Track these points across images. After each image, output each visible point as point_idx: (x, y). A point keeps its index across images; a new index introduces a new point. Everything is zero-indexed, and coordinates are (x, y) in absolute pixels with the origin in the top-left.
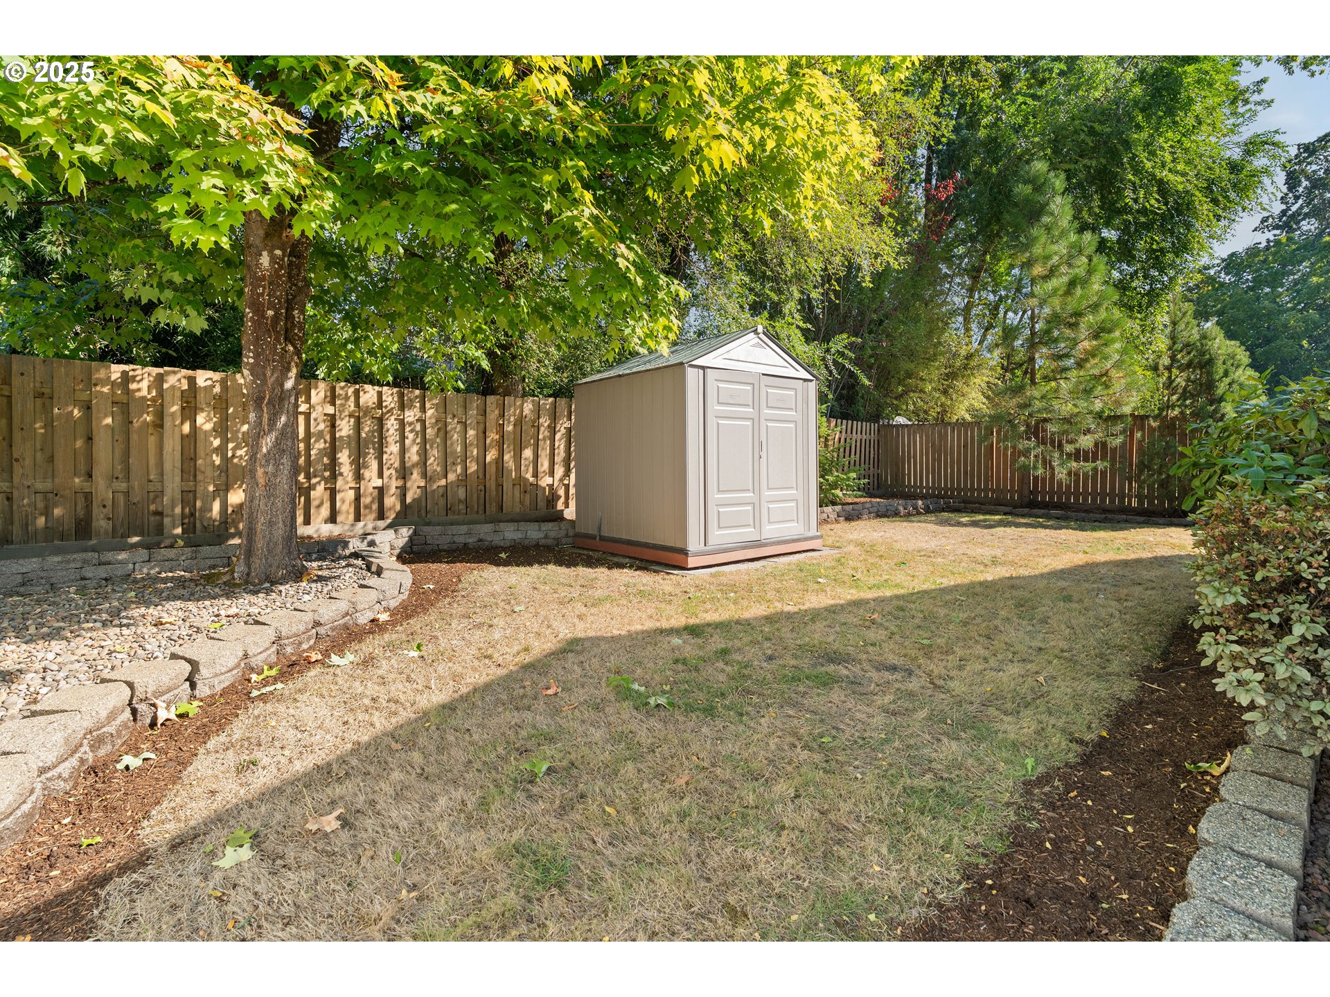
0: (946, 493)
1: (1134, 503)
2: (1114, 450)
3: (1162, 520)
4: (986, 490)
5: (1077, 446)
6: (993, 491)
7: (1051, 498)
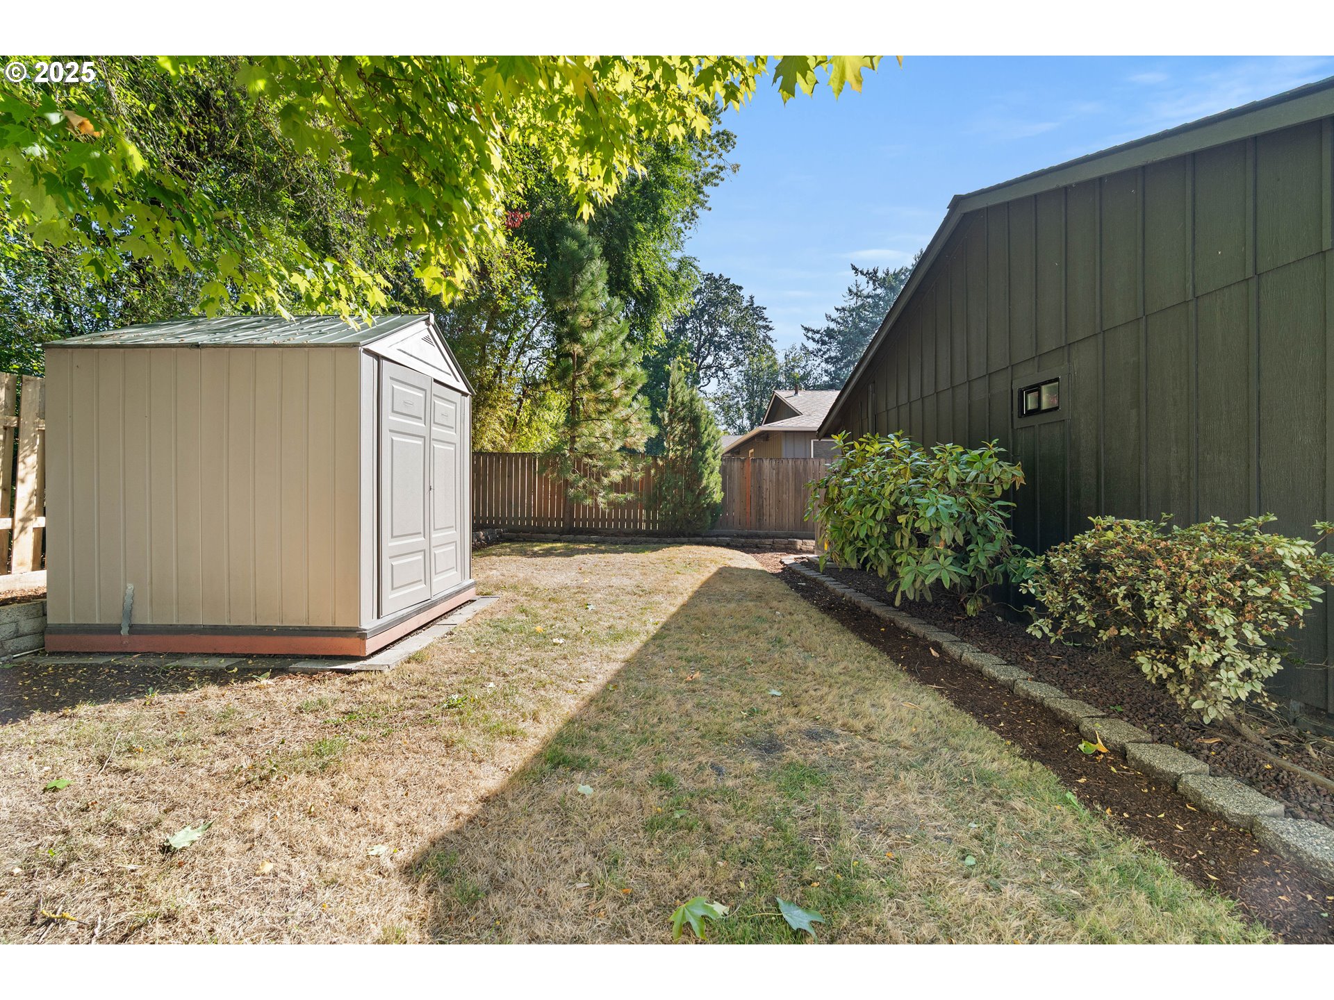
0: (491, 522)
1: (644, 527)
2: (637, 483)
3: (669, 540)
4: (529, 519)
5: (610, 479)
6: (535, 519)
7: (584, 524)
